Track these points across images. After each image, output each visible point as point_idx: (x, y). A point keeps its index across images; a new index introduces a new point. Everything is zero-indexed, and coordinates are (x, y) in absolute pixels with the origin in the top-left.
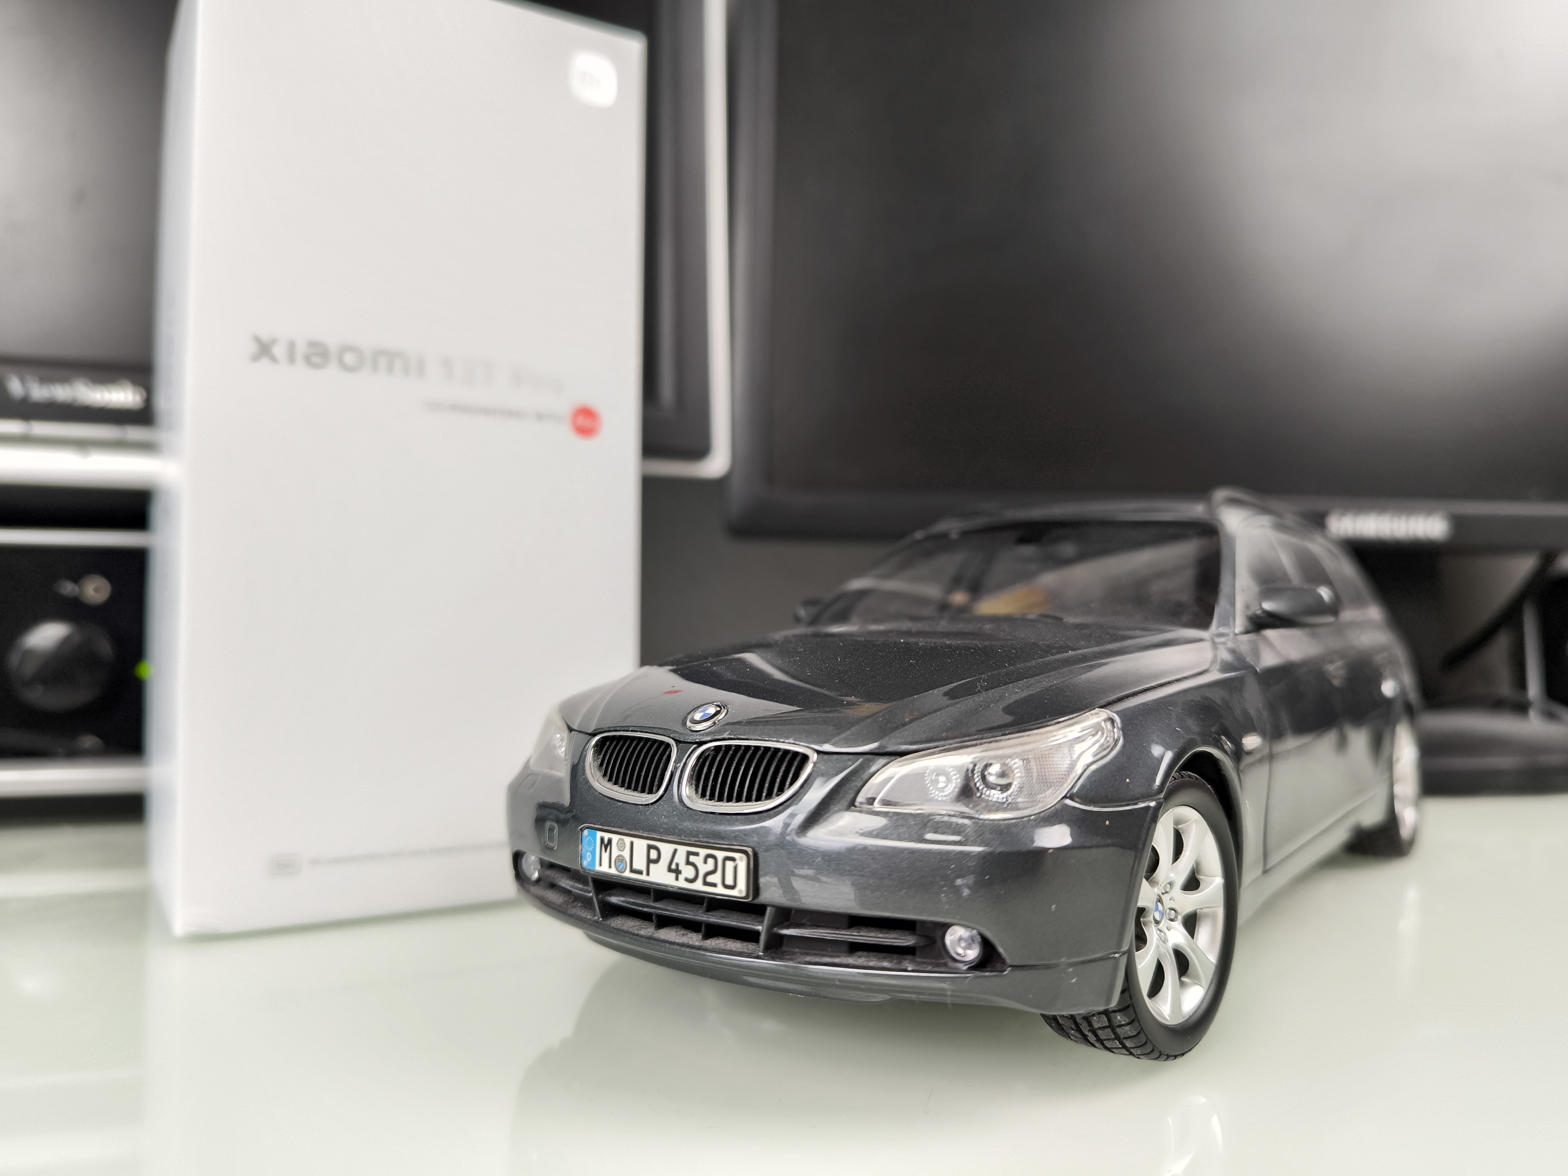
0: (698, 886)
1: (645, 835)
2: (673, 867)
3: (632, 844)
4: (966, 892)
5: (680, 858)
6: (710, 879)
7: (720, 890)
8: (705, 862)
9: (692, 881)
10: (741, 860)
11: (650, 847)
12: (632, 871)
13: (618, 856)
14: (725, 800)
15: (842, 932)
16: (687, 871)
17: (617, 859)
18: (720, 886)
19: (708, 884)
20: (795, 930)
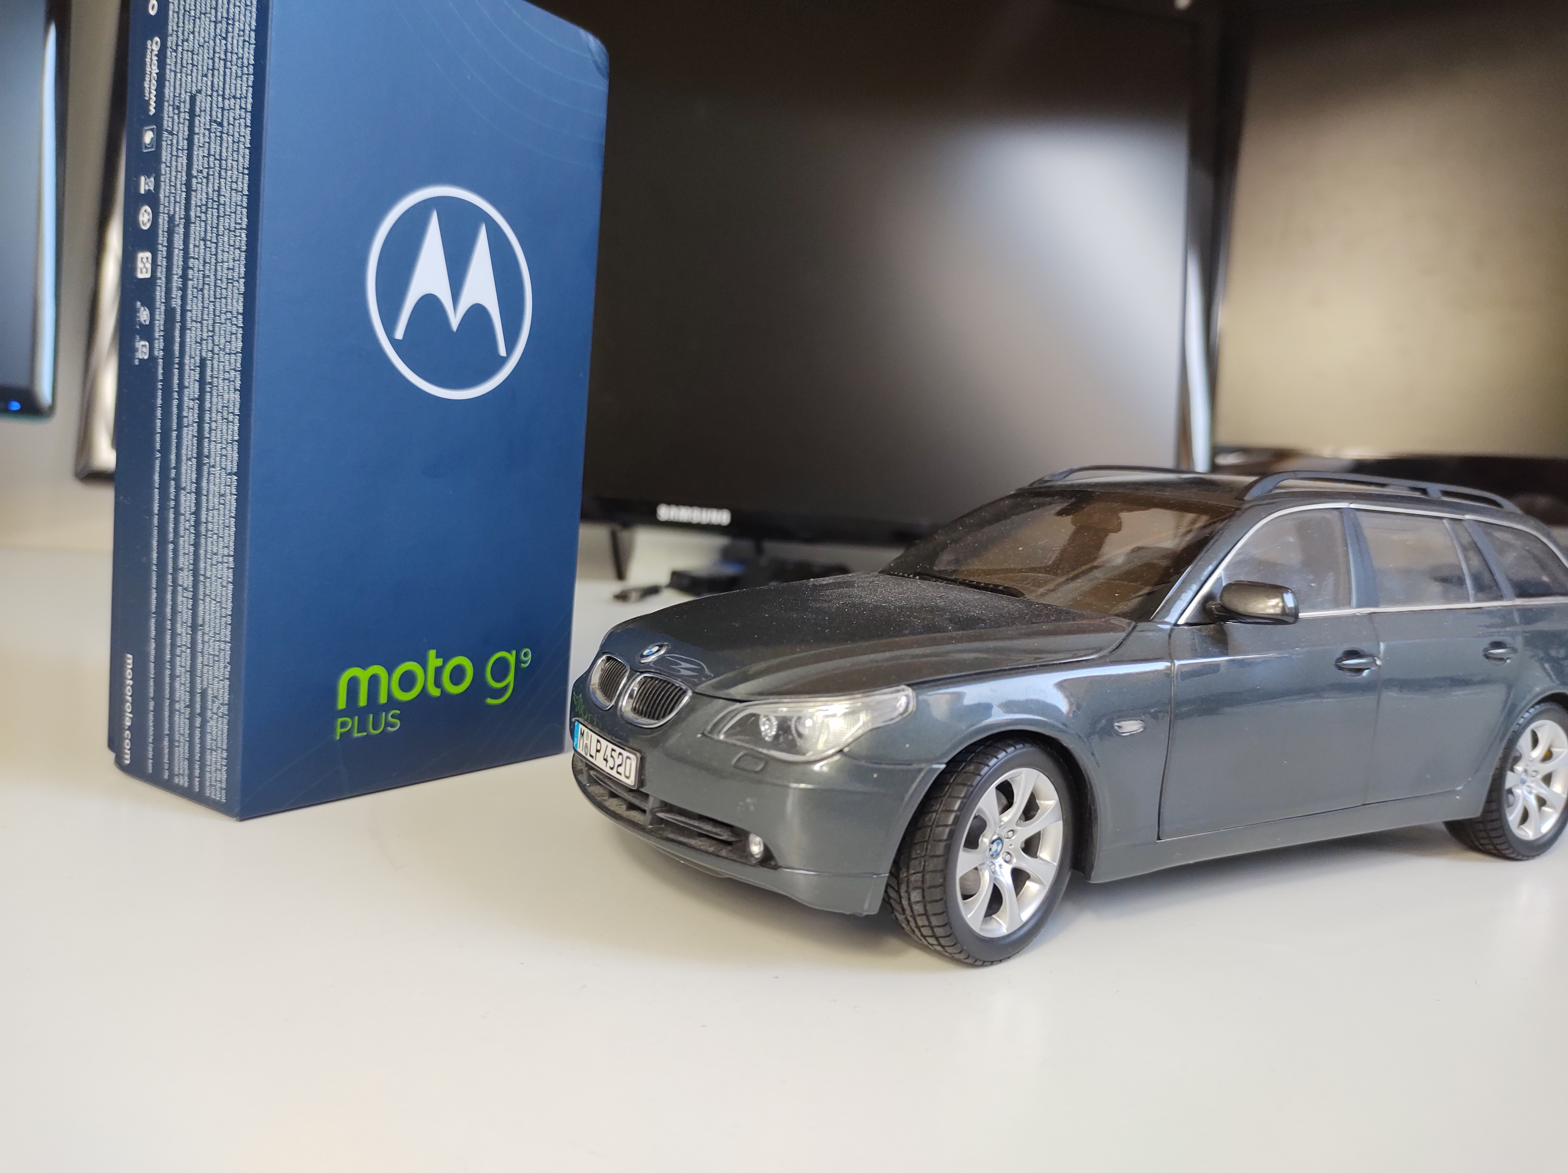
0: (613, 773)
1: (597, 732)
2: (606, 757)
3: (591, 735)
4: (752, 808)
5: (609, 753)
6: (621, 769)
7: (620, 778)
8: (618, 757)
9: (612, 769)
10: (634, 760)
11: (598, 741)
12: (591, 756)
13: (587, 744)
14: (647, 716)
15: (691, 822)
16: (611, 763)
17: (585, 746)
18: (624, 775)
19: (619, 773)
20: (665, 815)
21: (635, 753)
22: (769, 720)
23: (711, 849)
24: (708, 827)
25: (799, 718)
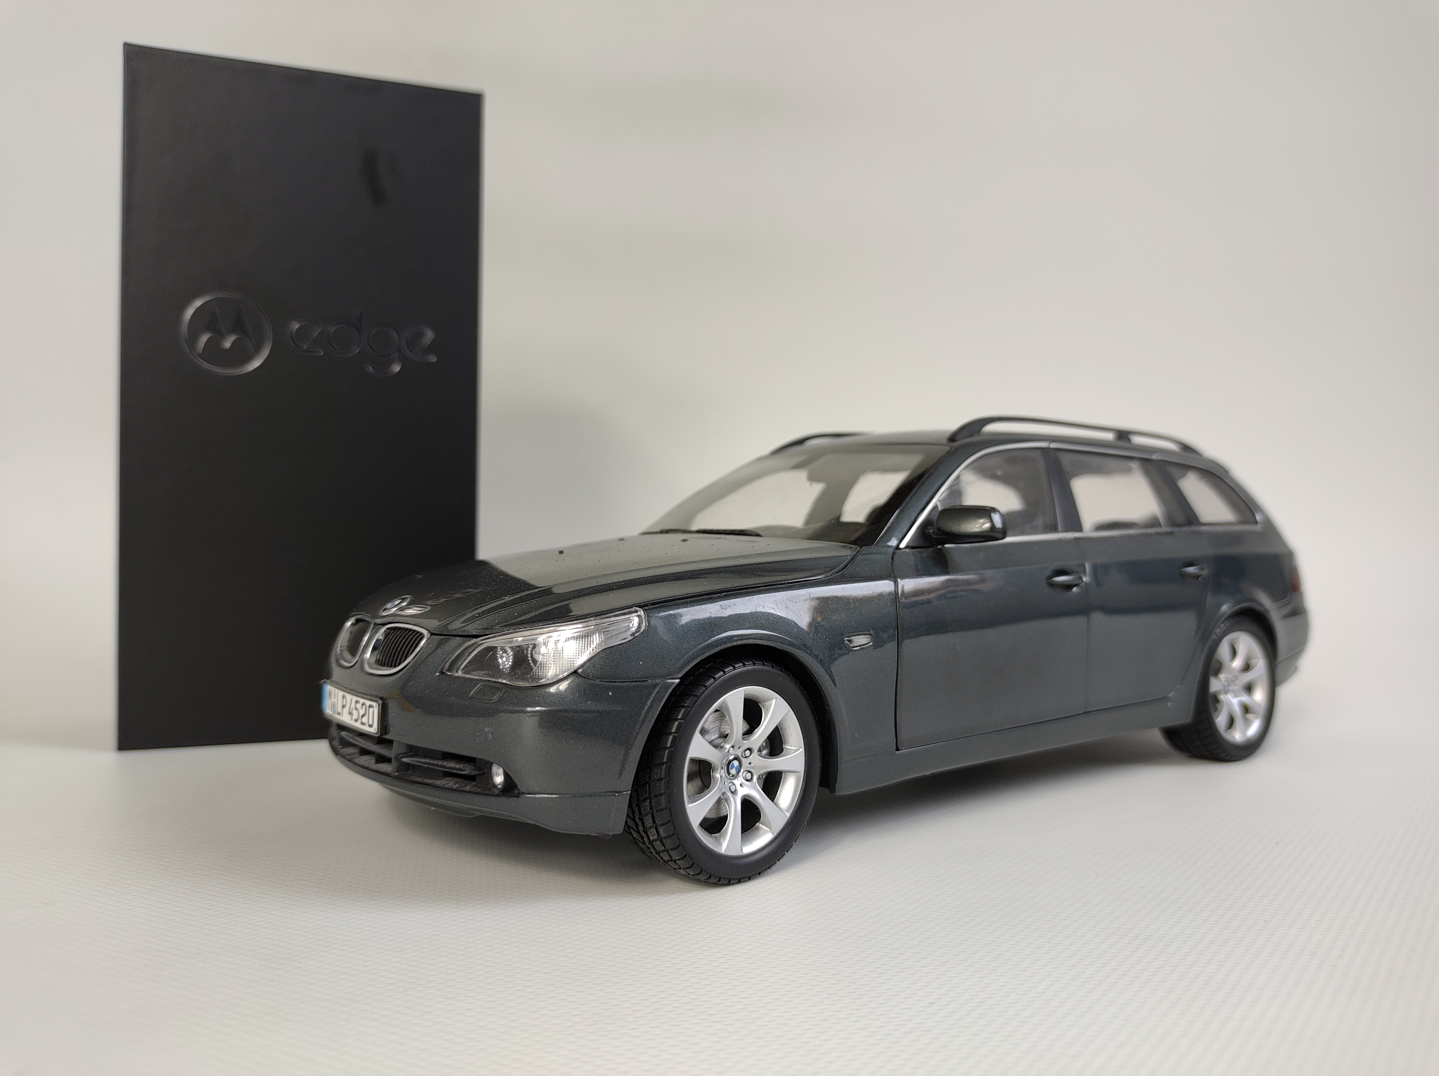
0: (358, 725)
1: (343, 688)
2: (351, 711)
3: (338, 693)
4: (490, 737)
5: (353, 706)
6: (365, 720)
7: (366, 728)
8: (362, 708)
9: (356, 721)
10: (376, 707)
11: (344, 697)
12: (338, 713)
13: (334, 702)
14: (386, 665)
15: (435, 762)
16: (355, 714)
17: (334, 705)
18: (367, 724)
19: (362, 724)
20: (411, 759)
21: (376, 701)
22: (505, 652)
23: (455, 787)
24: (451, 764)
25: (534, 646)
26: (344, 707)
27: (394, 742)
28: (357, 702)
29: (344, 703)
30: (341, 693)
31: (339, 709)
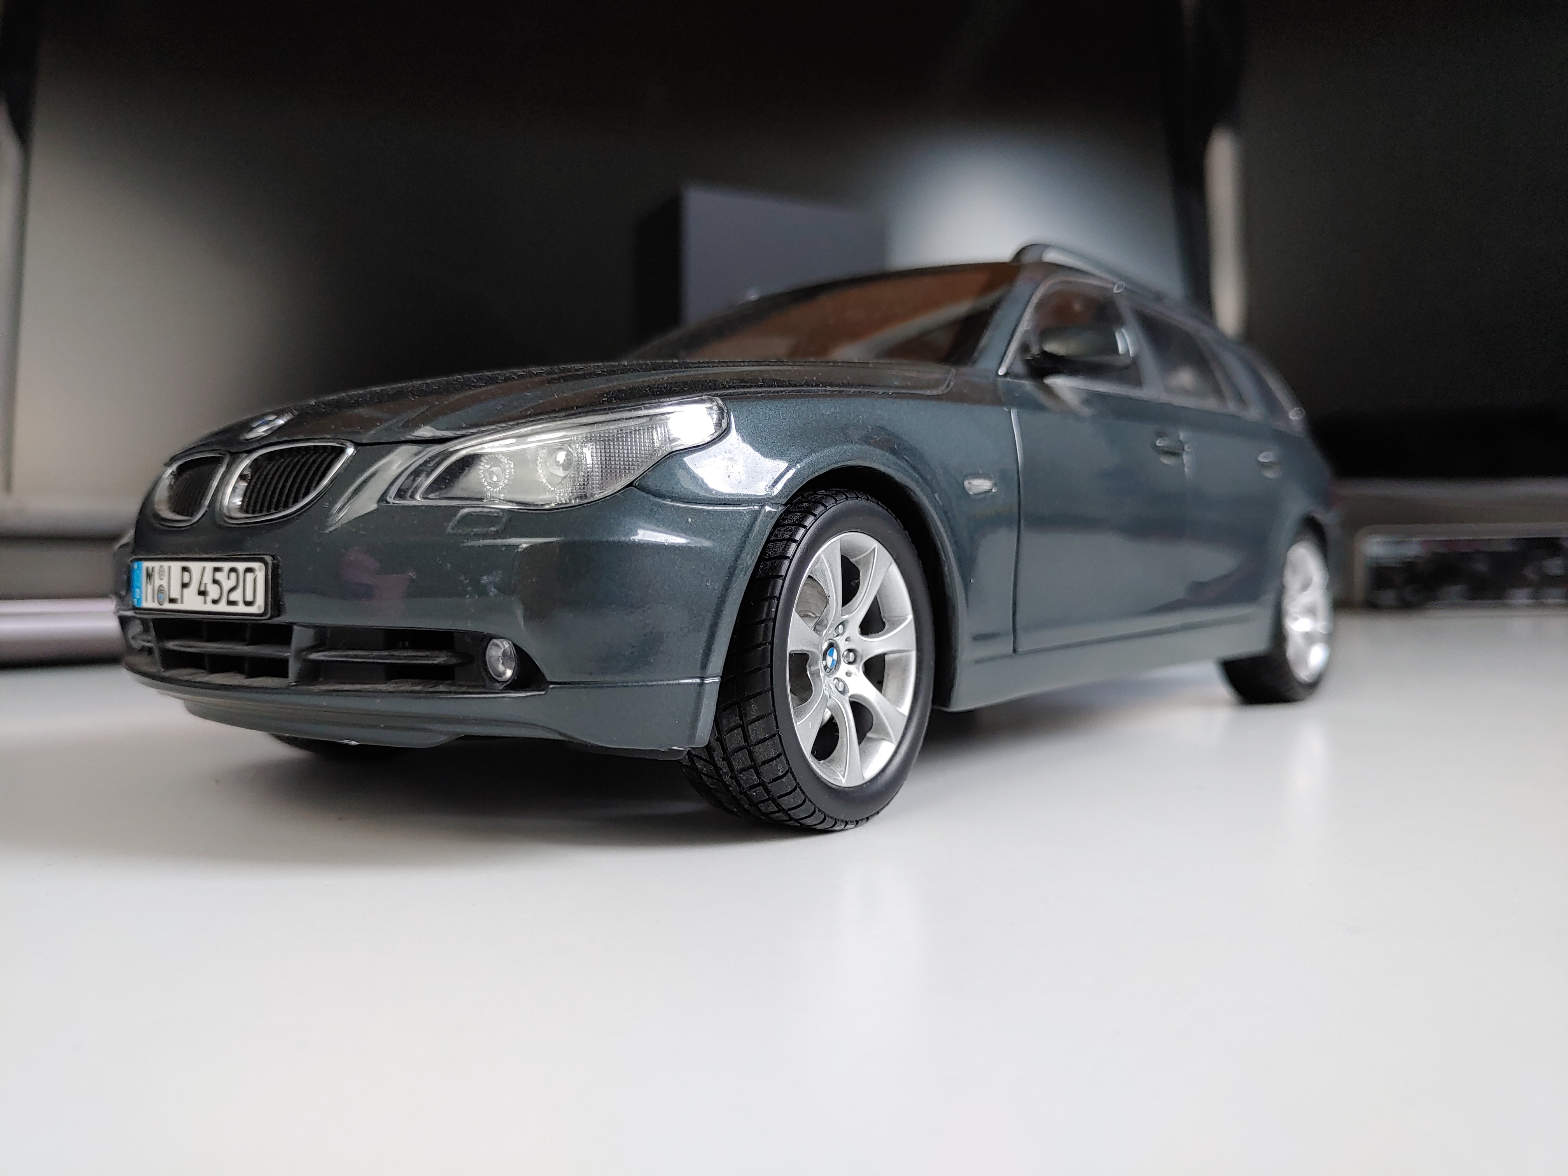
0: (222, 607)
1: (181, 556)
3: (169, 568)
4: (493, 591)
5: (208, 579)
6: (234, 598)
7: (241, 609)
8: (229, 578)
9: (215, 602)
10: (260, 570)
11: (185, 569)
12: (172, 601)
13: (161, 586)
15: (375, 653)
16: (213, 592)
17: (158, 590)
18: (241, 604)
19: (231, 603)
20: (327, 653)
21: (262, 560)
23: (418, 688)
26: (185, 586)
27: (295, 627)
28: (217, 570)
29: (186, 580)
30: (176, 566)
31: (175, 593)
